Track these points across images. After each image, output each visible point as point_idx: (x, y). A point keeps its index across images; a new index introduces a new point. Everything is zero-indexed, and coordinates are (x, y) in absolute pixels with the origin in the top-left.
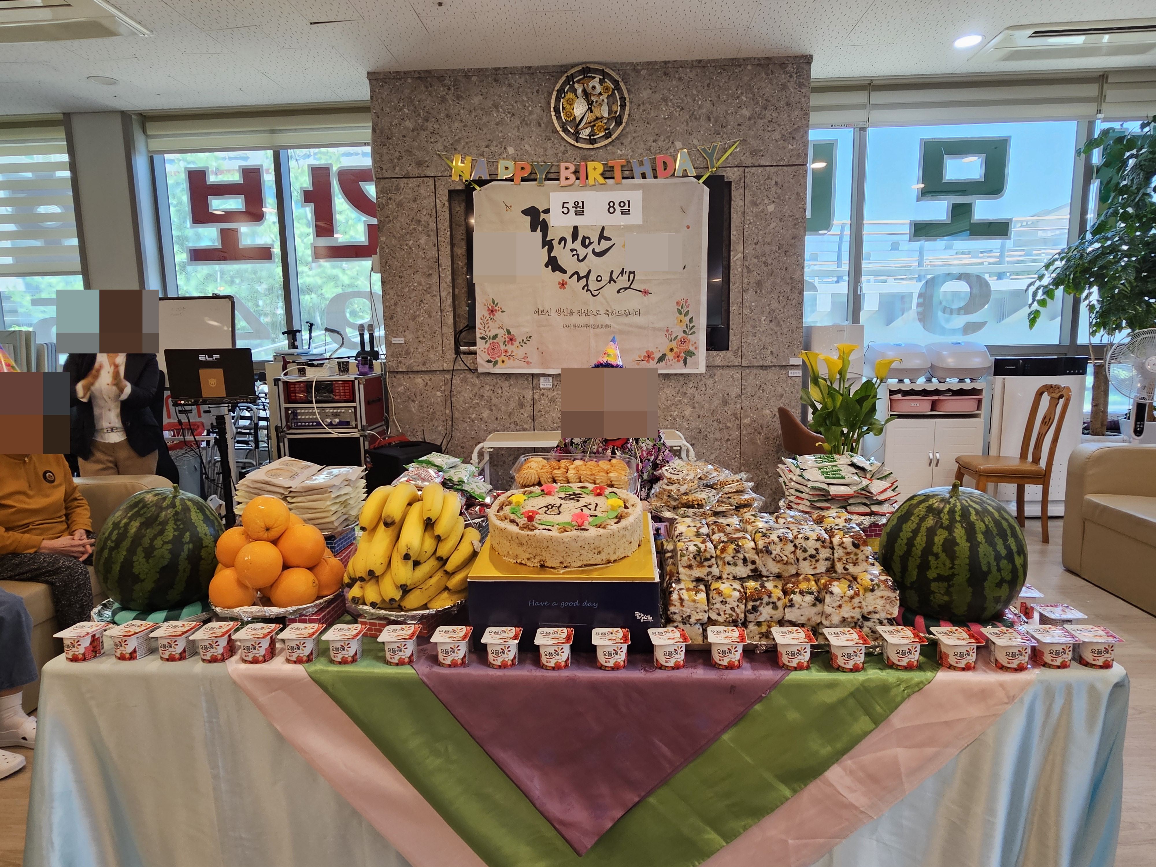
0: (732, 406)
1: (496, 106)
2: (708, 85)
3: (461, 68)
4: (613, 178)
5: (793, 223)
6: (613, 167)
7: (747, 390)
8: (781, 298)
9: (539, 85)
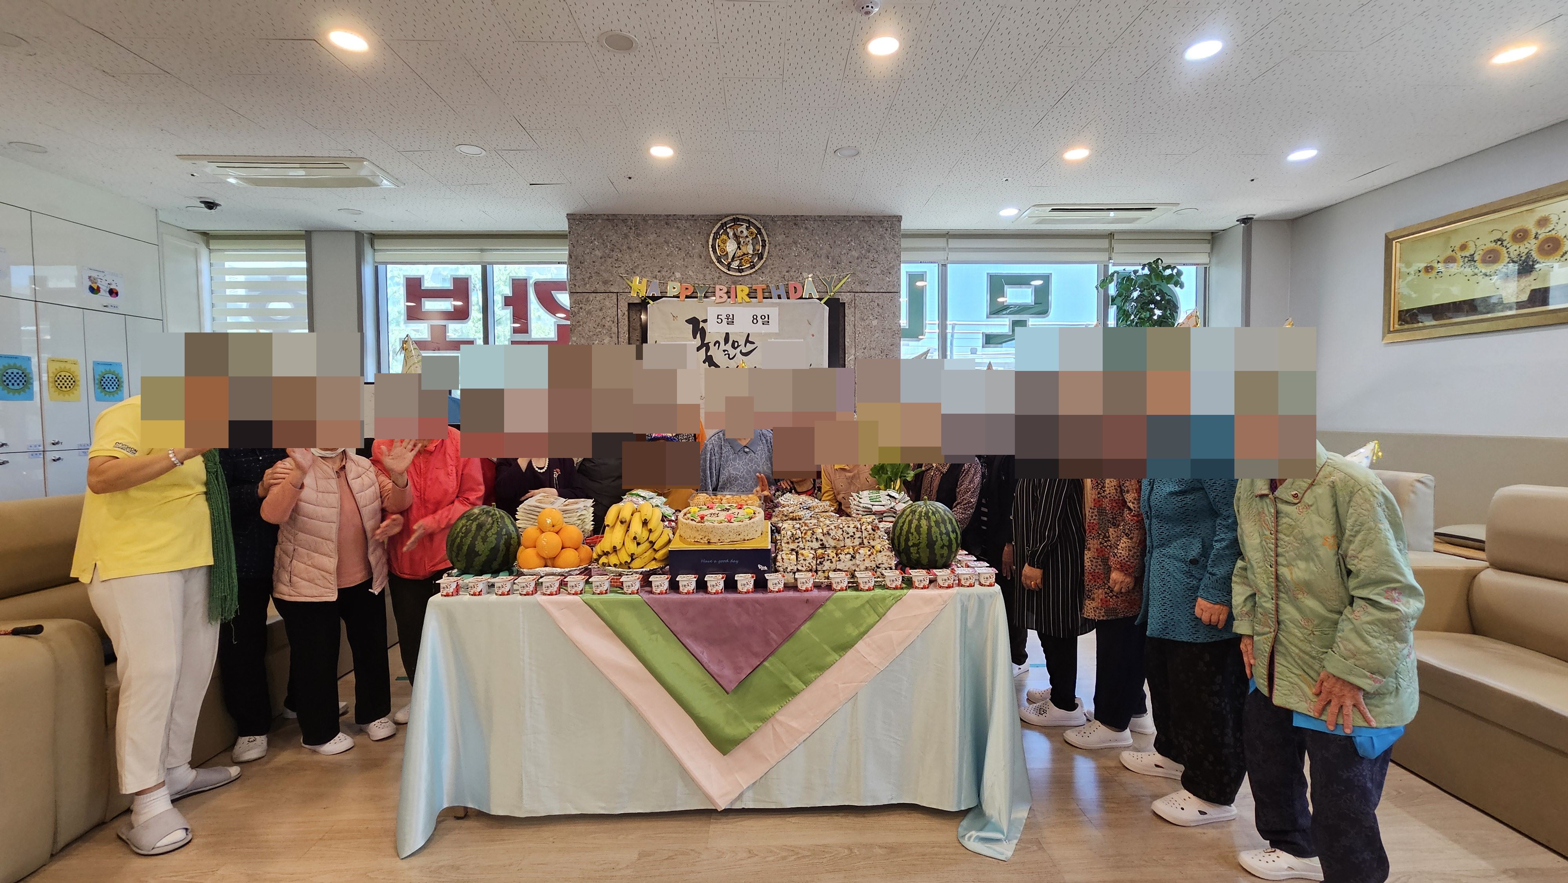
1: (667, 242)
2: (827, 234)
4: (756, 298)
5: (892, 334)
6: (756, 290)
9: (701, 229)
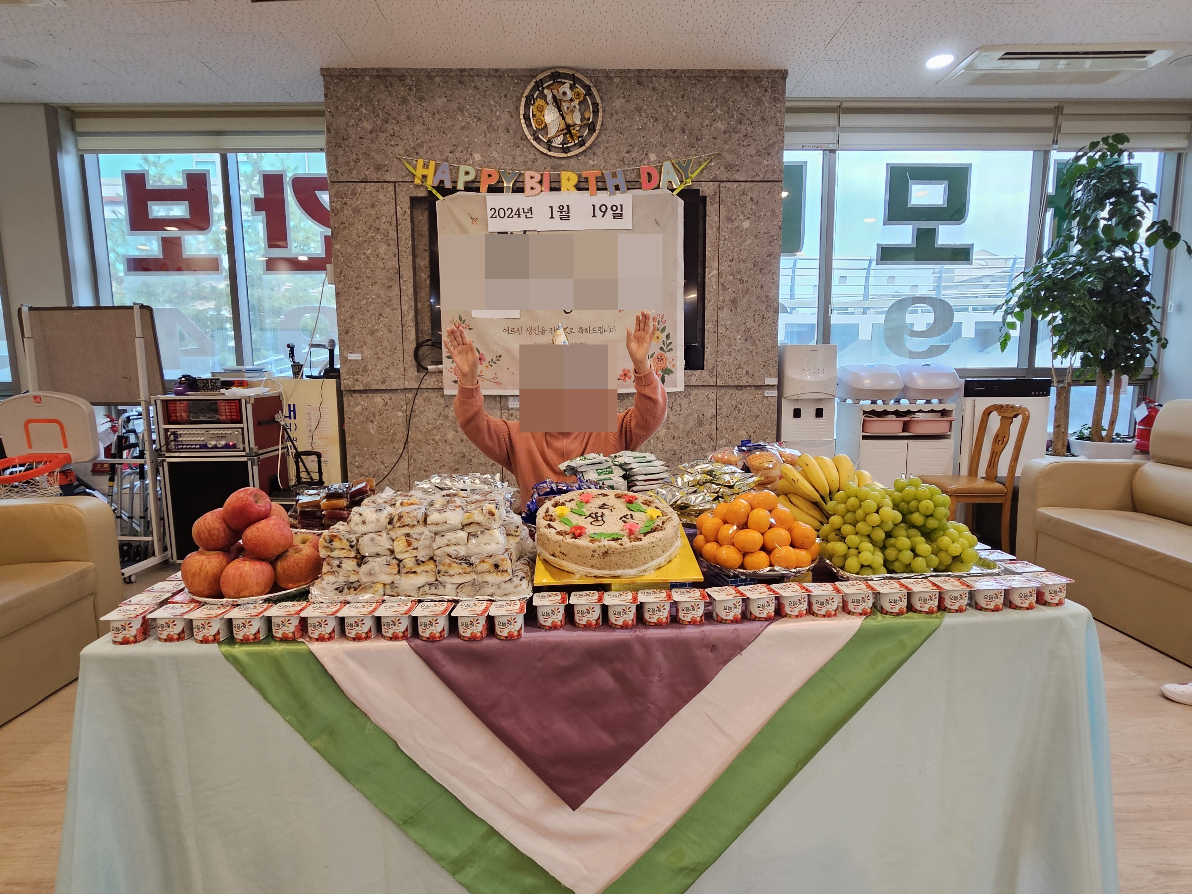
0: (707, 426)
3: (424, 67)
4: (587, 189)
5: (768, 241)
6: (587, 178)
7: (722, 410)
8: (756, 316)
9: (508, 89)
